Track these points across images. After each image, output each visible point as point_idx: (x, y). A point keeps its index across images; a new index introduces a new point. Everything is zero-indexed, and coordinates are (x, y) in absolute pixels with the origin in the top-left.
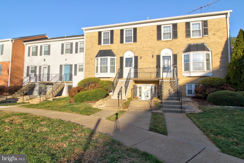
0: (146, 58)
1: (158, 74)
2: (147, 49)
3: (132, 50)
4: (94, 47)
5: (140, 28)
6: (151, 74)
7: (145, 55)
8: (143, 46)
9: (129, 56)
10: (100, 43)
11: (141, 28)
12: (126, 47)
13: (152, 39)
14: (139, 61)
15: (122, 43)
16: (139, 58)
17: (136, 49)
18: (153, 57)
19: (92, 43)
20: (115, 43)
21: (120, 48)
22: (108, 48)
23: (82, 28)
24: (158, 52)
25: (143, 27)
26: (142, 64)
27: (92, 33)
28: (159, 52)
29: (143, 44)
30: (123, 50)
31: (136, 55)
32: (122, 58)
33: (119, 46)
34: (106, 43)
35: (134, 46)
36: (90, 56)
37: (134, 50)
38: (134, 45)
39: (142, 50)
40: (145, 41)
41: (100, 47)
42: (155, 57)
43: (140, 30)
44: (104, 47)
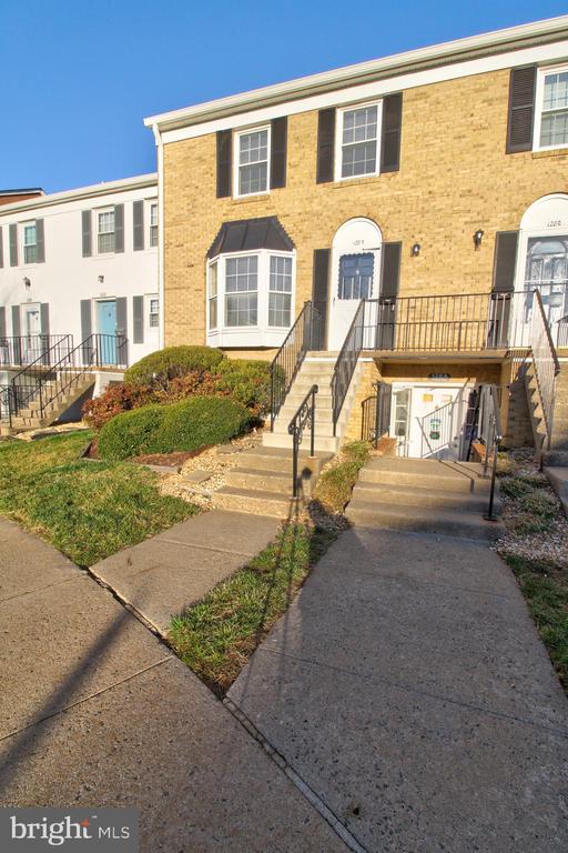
0: (440, 253)
1: (499, 327)
2: (450, 202)
3: (374, 211)
4: (202, 211)
5: (421, 93)
6: (463, 332)
7: (439, 233)
8: (431, 189)
9: (358, 243)
10: (224, 189)
11: (421, 90)
12: (347, 200)
13: (483, 145)
14: (407, 264)
15: (324, 182)
16: (405, 251)
17: (392, 209)
18: (477, 242)
19: (193, 191)
20: (295, 184)
21: (316, 207)
22: (260, 212)
23: (147, 122)
24: (506, 215)
25: (437, 86)
26: (420, 281)
27: (190, 143)
28: (514, 214)
29: (432, 176)
30: (330, 213)
31: (393, 237)
32: (322, 257)
33: (310, 200)
34: (255, 189)
35: (387, 191)
36: (184, 254)
37: (382, 214)
38: (385, 186)
39: (423, 212)
40: (442, 159)
41: (225, 208)
42: (489, 243)
43: (420, 104)
44: (245, 205)
